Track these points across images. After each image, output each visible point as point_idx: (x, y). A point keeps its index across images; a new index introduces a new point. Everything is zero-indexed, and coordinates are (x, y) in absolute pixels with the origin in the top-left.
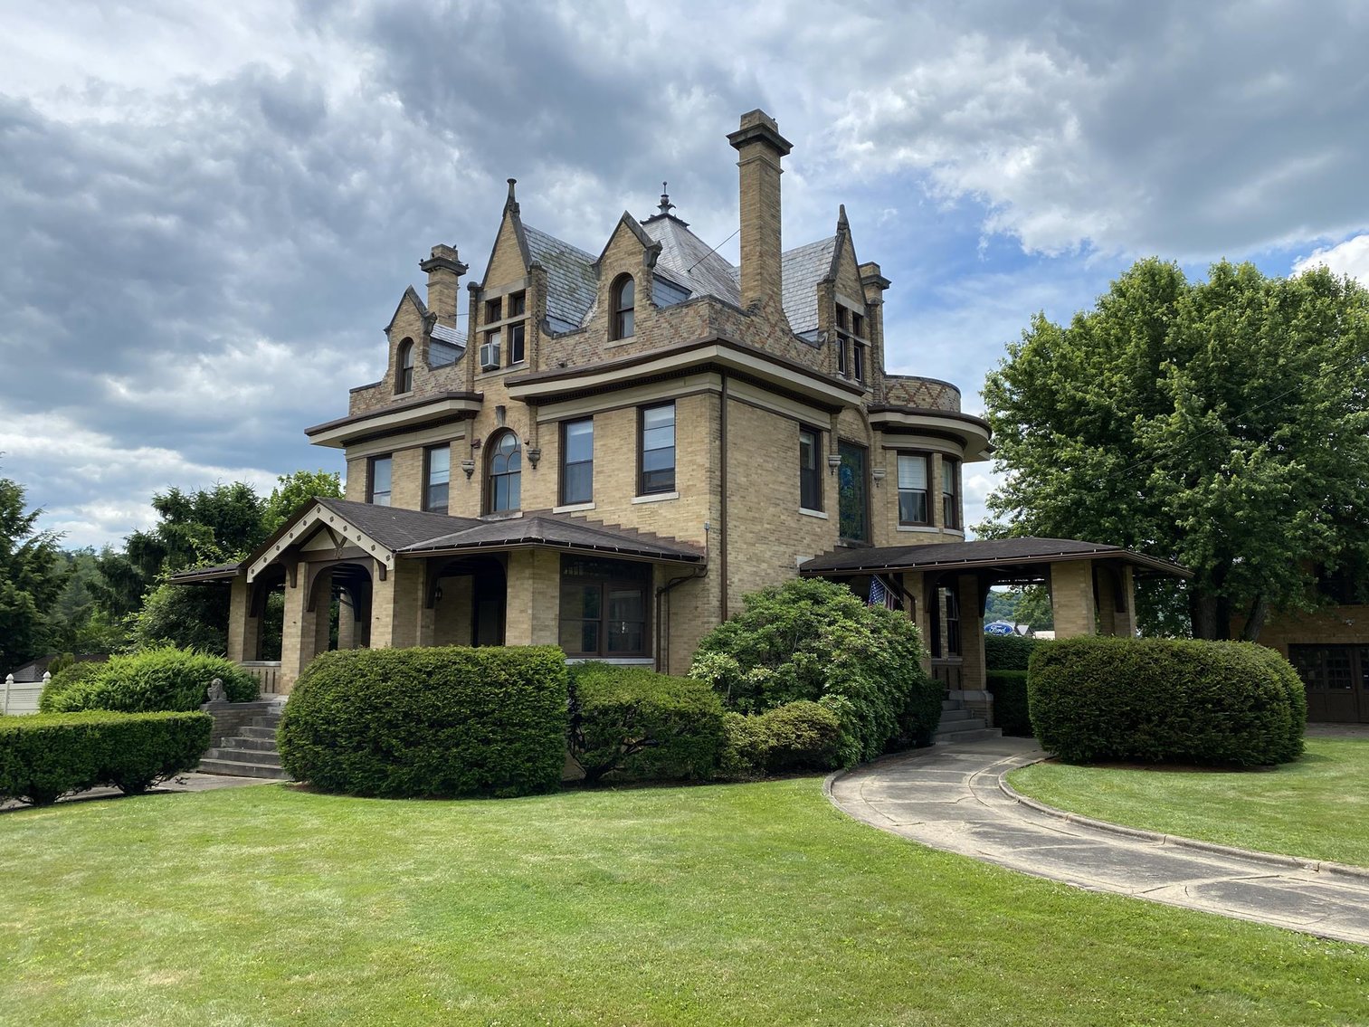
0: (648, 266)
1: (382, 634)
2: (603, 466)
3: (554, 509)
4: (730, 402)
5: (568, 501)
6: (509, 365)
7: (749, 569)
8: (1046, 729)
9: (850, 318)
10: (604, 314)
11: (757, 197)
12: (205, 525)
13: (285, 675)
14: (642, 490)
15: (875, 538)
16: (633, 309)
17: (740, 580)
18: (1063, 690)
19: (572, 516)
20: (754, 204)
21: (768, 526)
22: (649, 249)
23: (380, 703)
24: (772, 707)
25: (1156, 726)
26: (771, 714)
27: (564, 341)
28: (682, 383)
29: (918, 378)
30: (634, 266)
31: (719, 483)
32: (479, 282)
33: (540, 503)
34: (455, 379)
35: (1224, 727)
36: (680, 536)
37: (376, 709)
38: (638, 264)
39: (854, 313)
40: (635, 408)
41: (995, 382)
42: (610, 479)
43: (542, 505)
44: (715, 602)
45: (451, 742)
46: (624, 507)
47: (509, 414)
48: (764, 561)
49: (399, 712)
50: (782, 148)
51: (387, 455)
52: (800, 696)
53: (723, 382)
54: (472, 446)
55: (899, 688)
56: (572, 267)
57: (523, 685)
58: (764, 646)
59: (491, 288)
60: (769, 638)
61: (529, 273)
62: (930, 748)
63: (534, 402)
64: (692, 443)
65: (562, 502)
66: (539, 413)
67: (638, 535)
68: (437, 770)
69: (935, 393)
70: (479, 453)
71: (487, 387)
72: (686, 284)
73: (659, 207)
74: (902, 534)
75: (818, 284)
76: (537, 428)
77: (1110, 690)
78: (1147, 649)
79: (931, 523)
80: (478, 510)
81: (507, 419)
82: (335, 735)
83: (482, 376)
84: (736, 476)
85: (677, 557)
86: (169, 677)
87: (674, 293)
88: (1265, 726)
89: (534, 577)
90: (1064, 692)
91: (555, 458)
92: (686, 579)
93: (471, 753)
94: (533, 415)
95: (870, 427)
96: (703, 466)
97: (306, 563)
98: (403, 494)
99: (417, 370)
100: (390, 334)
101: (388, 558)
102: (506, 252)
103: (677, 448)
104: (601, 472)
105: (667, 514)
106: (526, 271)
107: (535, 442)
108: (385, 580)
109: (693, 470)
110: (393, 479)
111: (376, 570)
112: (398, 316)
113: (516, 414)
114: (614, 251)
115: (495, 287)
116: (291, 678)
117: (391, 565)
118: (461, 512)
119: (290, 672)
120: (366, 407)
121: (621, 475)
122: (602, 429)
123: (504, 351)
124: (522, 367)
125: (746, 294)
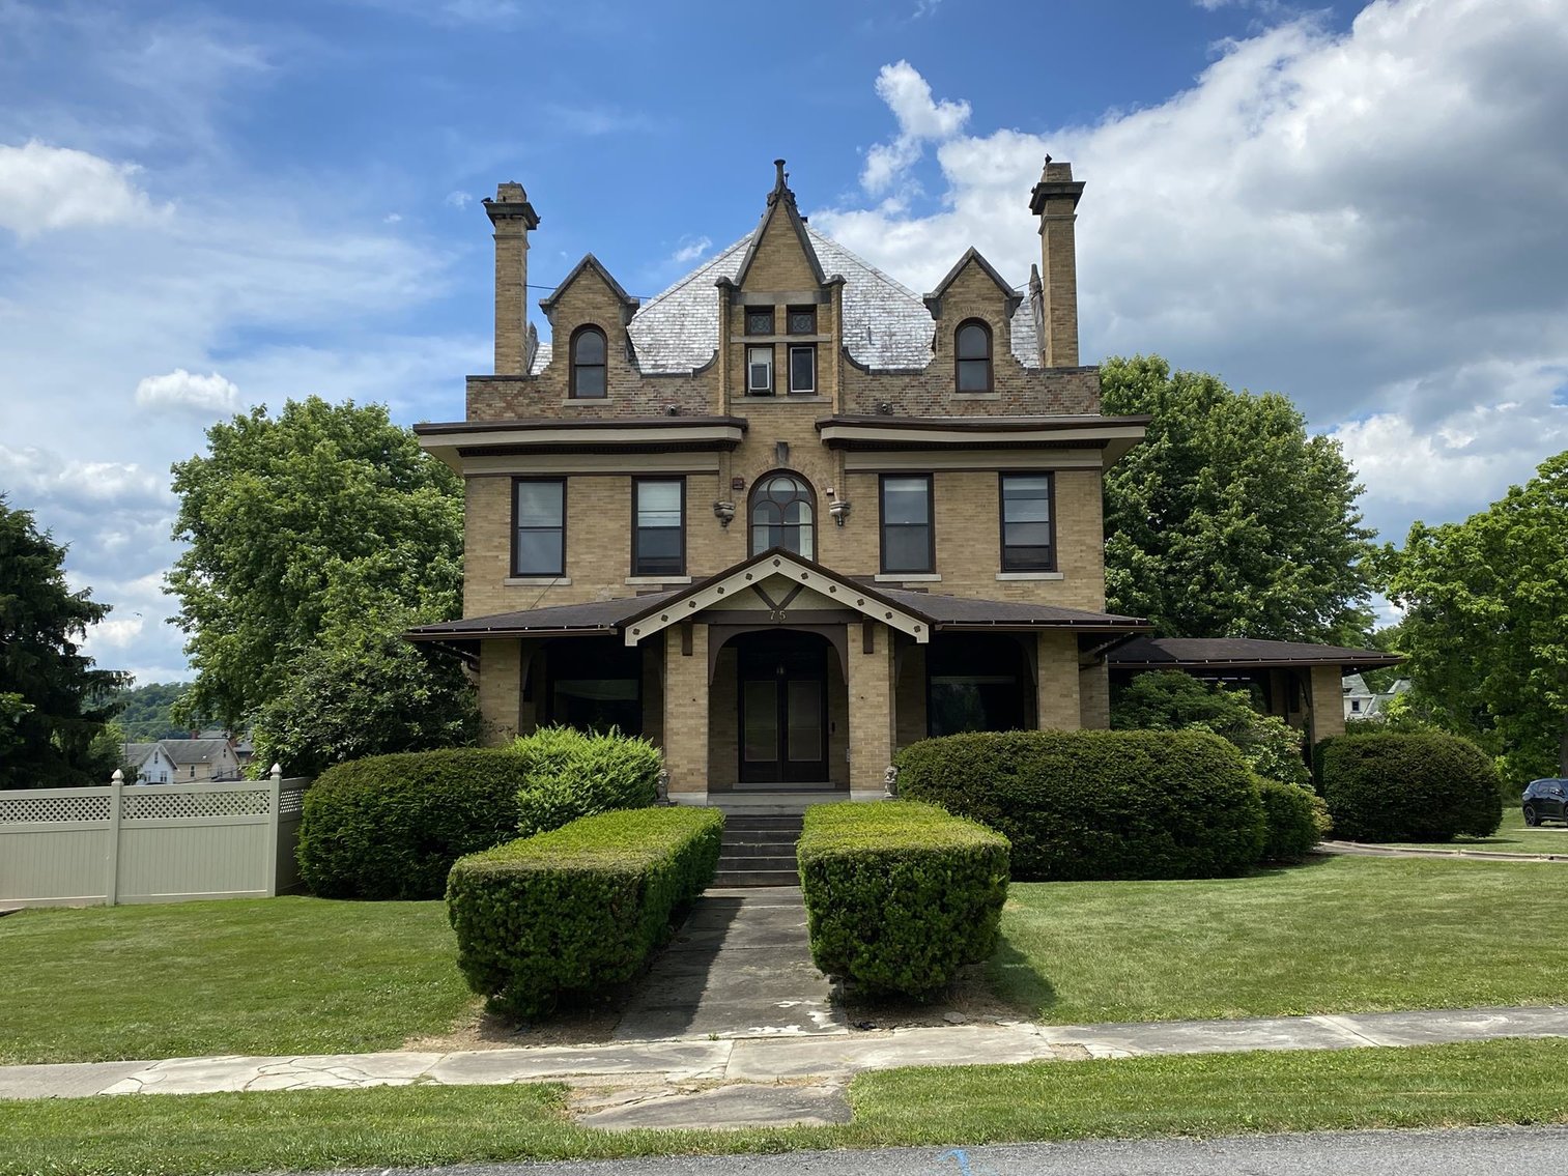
0: (1011, 317)
2: (949, 533)
3: (876, 576)
5: (894, 568)
6: (789, 393)
10: (948, 360)
11: (1071, 259)
14: (1009, 565)
16: (989, 361)
19: (905, 586)
20: (1068, 266)
22: (1007, 296)
27: (884, 380)
28: (1065, 456)
30: (990, 313)
32: (734, 278)
33: (853, 567)
34: (696, 397)
38: (997, 313)
40: (993, 474)
42: (960, 549)
43: (857, 570)
46: (986, 582)
47: (794, 453)
54: (733, 485)
59: (754, 290)
61: (824, 287)
63: (843, 447)
64: (1079, 521)
65: (885, 569)
66: (847, 460)
70: (741, 497)
71: (755, 414)
76: (845, 477)
81: (792, 459)
83: (745, 400)
89: (1076, 659)
91: (875, 516)
94: (839, 460)
96: (1095, 547)
97: (709, 625)
98: (594, 533)
99: (615, 371)
100: (555, 313)
101: (917, 629)
102: (779, 251)
103: (1057, 524)
104: (949, 540)
105: (1046, 595)
106: (815, 283)
107: (844, 494)
108: (872, 653)
109: (1081, 551)
110: (570, 512)
111: (854, 641)
112: (569, 291)
113: (808, 456)
114: (961, 290)
115: (760, 291)
116: (688, 770)
117: (923, 637)
118: (711, 568)
119: (688, 763)
120: (504, 405)
121: (978, 546)
122: (947, 490)
123: (783, 375)
124: (816, 399)
125: (1058, 361)
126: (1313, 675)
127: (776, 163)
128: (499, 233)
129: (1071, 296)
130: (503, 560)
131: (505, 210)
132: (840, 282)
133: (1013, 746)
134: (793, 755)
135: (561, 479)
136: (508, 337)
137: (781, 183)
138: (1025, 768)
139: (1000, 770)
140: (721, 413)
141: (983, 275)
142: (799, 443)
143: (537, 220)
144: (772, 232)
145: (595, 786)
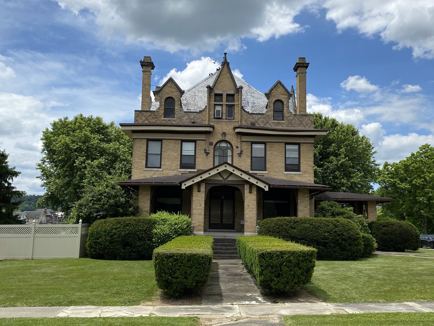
0: (289, 99)
3: (249, 171)
5: (255, 169)
6: (226, 118)
10: (271, 111)
13: (195, 224)
14: (287, 170)
19: (258, 174)
22: (290, 95)
27: (254, 116)
30: (284, 98)
32: (212, 85)
34: (200, 119)
40: (283, 143)
42: (274, 164)
43: (244, 169)
46: (280, 174)
51: (159, 140)
54: (210, 144)
59: (217, 89)
61: (237, 89)
63: (241, 134)
64: (307, 158)
65: (252, 169)
66: (242, 138)
70: (212, 147)
71: (216, 124)
76: (241, 143)
81: (226, 137)
83: (214, 120)
91: (250, 154)
96: (311, 165)
97: (205, 183)
98: (170, 156)
99: (177, 110)
100: (160, 93)
101: (265, 187)
102: (224, 78)
103: (301, 158)
104: (270, 162)
105: (297, 178)
106: (234, 88)
107: (241, 148)
108: (251, 193)
109: (307, 166)
110: (163, 150)
111: (246, 189)
112: (165, 87)
113: (231, 137)
115: (219, 89)
116: (198, 225)
117: (267, 189)
118: (203, 167)
119: (198, 223)
120: (145, 119)
121: (278, 164)
122: (270, 148)
123: (225, 113)
124: (234, 120)
125: (301, 113)
126: (368, 204)
127: (225, 54)
128: (144, 70)
129: (305, 94)
130: (143, 163)
131: (146, 64)
132: (241, 88)
133: (294, 221)
134: (224, 222)
135: (161, 140)
136: (145, 100)
137: (226, 59)
138: (298, 228)
139: (290, 228)
140: (207, 123)
141: (282, 87)
142: (229, 133)
143: (154, 67)
144: (223, 73)
145: (175, 229)
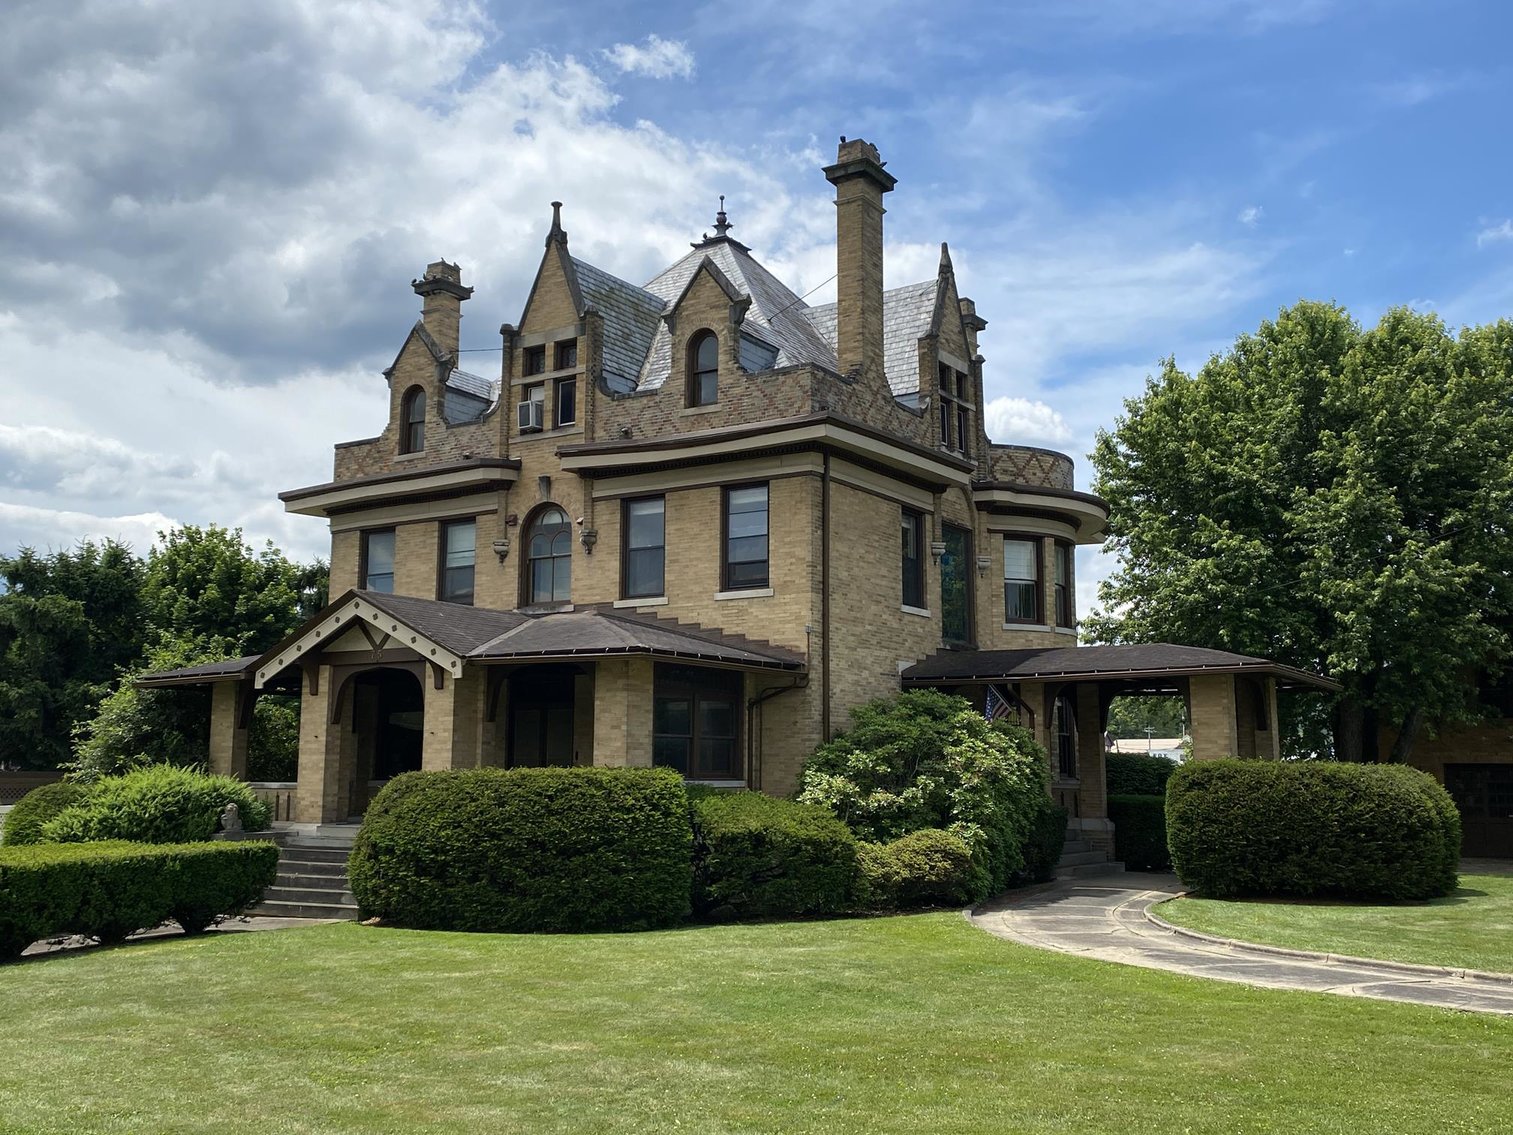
0: (735, 322)
1: (438, 751)
2: (678, 554)
3: (615, 603)
4: (832, 485)
5: (632, 593)
6: (555, 427)
7: (851, 678)
8: (1187, 860)
9: (954, 378)
10: (679, 376)
11: (858, 244)
12: (70, 599)
13: (303, 799)
14: (727, 584)
15: (980, 638)
16: (716, 370)
17: (842, 691)
18: (1206, 818)
19: (639, 611)
20: (855, 251)
21: (869, 628)
22: (736, 303)
23: (499, 830)
24: (898, 836)
25: (1306, 856)
26: (900, 843)
27: (628, 404)
28: (778, 463)
29: (1028, 448)
30: (718, 321)
31: (821, 580)
32: (515, 324)
33: (597, 595)
34: (485, 441)
35: (1376, 857)
36: (775, 639)
37: (493, 836)
38: (723, 320)
39: (957, 371)
40: (718, 488)
41: (1107, 443)
42: (687, 570)
43: (598, 597)
44: (817, 717)
45: (581, 871)
46: (705, 603)
47: (555, 486)
48: (865, 668)
49: (522, 840)
50: (885, 183)
51: (390, 529)
52: (925, 824)
53: (826, 463)
54: (507, 523)
55: (1025, 815)
56: (623, 307)
57: (650, 811)
58: (882, 769)
59: (531, 332)
60: (887, 760)
61: (582, 319)
62: (1051, 883)
63: (588, 475)
64: (790, 532)
65: (625, 594)
66: (596, 488)
67: (723, 636)
68: (564, 901)
69: (1046, 466)
70: (515, 533)
71: (525, 453)
72: (772, 339)
73: (715, 227)
74: (1010, 634)
75: (919, 340)
76: (593, 506)
77: (1258, 818)
78: (1297, 774)
79: (1041, 621)
80: (515, 600)
81: (553, 492)
82: (446, 864)
83: (519, 439)
84: (839, 571)
85: (777, 665)
86: (178, 802)
87: (760, 352)
88: (1418, 857)
89: (627, 688)
90: (1209, 820)
91: (617, 542)
92: (784, 689)
93: (602, 883)
94: (589, 489)
95: (974, 506)
96: (804, 559)
97: (327, 659)
98: (412, 577)
99: (430, 426)
100: (392, 378)
101: (454, 665)
102: (550, 291)
103: (771, 537)
104: (676, 561)
105: (758, 613)
106: (577, 317)
107: (592, 522)
109: (791, 564)
110: (396, 559)
112: (404, 358)
113: (565, 487)
114: (692, 302)
115: (536, 332)
116: (311, 802)
118: (491, 603)
119: (311, 796)
120: (357, 466)
121: (701, 566)
122: (676, 510)
123: (551, 411)
124: (573, 431)
125: (844, 356)
127: (553, 204)
128: (425, 309)
135: (393, 529)
137: (557, 224)
140: (498, 454)
141: (712, 283)
142: (559, 475)
144: (546, 274)
